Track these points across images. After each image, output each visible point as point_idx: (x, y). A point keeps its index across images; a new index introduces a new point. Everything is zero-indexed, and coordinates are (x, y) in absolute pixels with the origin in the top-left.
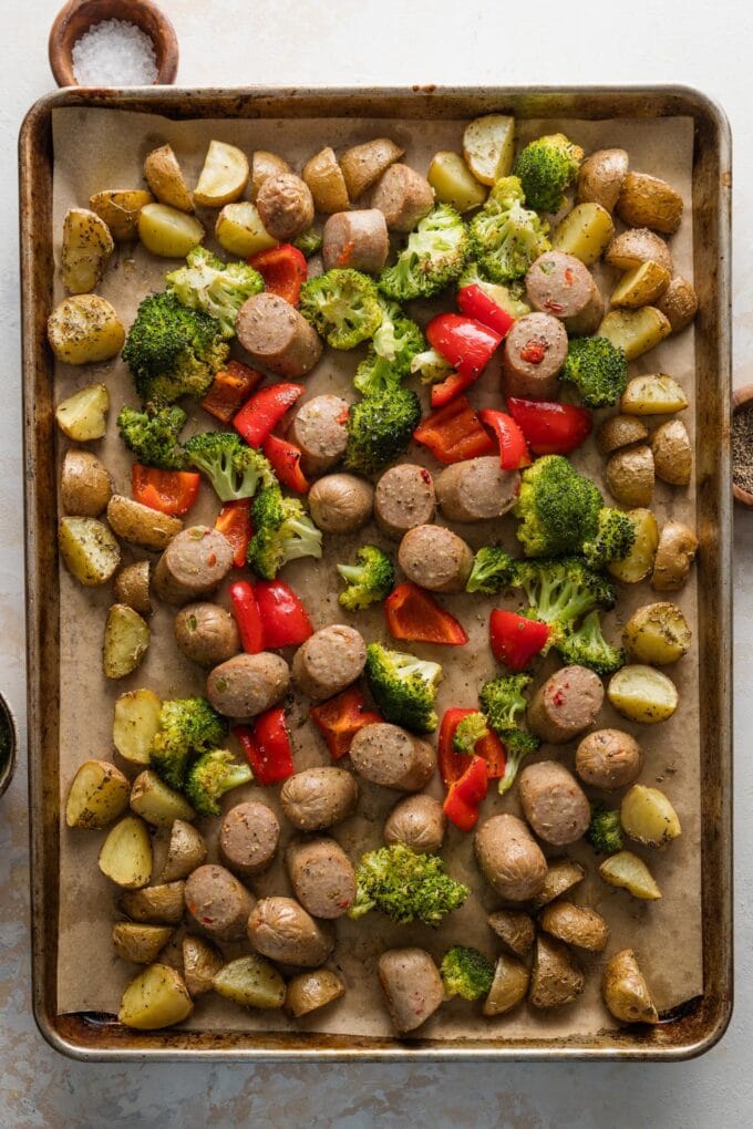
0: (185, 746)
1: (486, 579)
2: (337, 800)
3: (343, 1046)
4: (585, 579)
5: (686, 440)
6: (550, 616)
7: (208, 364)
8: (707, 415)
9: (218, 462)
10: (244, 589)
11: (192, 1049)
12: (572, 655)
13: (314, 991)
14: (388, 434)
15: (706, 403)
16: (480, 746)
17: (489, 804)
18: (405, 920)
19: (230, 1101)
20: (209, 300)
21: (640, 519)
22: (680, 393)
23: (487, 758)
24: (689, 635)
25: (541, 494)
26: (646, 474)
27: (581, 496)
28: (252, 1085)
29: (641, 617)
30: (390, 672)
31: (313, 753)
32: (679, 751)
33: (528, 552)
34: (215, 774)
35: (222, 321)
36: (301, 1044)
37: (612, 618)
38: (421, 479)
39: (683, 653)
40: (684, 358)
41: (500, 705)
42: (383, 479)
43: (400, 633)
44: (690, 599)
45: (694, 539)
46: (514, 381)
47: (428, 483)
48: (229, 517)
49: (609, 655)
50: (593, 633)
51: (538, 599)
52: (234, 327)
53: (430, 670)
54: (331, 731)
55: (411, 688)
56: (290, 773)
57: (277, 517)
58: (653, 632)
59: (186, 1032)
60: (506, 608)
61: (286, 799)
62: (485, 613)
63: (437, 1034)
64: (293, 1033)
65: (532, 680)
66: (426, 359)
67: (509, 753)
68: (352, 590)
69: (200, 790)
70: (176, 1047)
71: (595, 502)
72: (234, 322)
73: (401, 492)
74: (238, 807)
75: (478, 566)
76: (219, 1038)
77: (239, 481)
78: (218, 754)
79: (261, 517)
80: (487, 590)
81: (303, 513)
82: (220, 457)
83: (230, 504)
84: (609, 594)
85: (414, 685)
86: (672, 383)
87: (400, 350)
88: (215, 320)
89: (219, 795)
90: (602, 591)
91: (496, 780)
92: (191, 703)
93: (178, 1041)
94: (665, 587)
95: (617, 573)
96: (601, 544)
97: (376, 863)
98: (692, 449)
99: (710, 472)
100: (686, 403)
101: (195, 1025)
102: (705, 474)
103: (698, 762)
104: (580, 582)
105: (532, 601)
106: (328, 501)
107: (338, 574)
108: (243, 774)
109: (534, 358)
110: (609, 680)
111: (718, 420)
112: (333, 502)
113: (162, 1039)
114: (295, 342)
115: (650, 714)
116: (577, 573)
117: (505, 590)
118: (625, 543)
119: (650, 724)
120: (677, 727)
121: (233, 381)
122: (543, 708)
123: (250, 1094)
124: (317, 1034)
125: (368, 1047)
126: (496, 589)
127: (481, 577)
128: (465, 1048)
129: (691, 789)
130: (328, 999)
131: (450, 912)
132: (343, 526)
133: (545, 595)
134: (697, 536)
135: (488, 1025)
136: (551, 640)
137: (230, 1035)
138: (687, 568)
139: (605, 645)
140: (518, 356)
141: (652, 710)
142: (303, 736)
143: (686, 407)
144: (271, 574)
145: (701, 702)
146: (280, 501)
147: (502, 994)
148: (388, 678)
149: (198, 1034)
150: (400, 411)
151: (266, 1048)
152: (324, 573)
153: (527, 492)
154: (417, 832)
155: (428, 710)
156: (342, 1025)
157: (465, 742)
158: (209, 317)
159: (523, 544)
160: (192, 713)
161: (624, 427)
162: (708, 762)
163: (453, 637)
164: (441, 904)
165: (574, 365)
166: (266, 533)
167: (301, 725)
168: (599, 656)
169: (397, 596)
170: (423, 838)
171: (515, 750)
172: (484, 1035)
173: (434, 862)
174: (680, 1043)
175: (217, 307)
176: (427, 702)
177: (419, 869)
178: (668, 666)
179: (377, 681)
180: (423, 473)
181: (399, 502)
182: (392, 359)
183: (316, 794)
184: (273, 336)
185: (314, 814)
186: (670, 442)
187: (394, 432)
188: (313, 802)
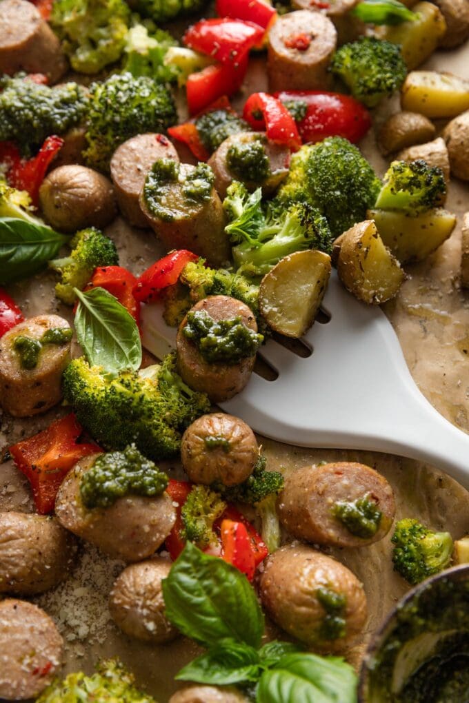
14: (134, 116)
26: (437, 157)
46: (280, 75)
66: (181, 53)
81: (32, 208)
86: (455, 80)
87: (151, 47)
109: (299, 44)
112: (64, 183)
114: (36, 39)
140: (282, 45)
161: (407, 118)
165: (345, 54)
182: (145, 53)
183: (10, 532)
184: (14, 32)
185: (7, 562)
186: (463, 128)
187: (141, 116)
188: (5, 544)
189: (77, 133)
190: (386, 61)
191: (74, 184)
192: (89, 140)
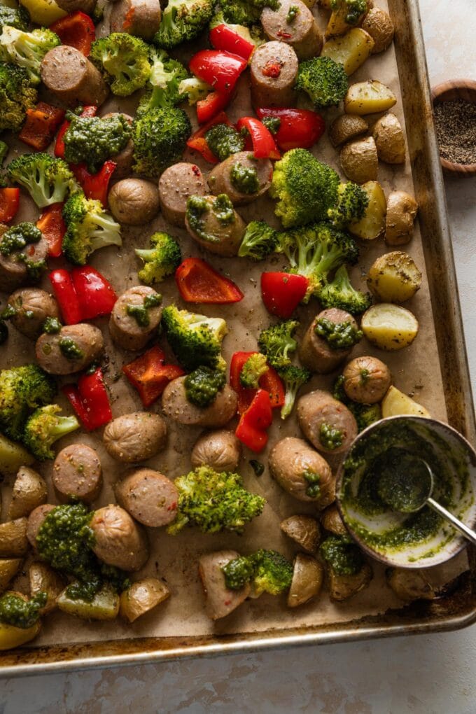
0: (18, 403)
1: (254, 247)
2: (149, 435)
3: (170, 647)
4: (332, 237)
5: (399, 125)
6: (308, 272)
7: (20, 104)
8: (413, 106)
9: (34, 176)
10: (62, 275)
11: (40, 662)
12: (329, 300)
13: (143, 596)
14: (164, 141)
15: (410, 98)
16: (262, 380)
17: (276, 430)
18: (213, 529)
19: (84, 704)
20: (16, 52)
21: (370, 188)
22: (390, 93)
23: (270, 391)
24: (420, 275)
25: (290, 175)
26: (370, 154)
27: (322, 173)
28: (100, 689)
29: (380, 263)
30: (183, 325)
31: (129, 402)
32: (424, 370)
33: (285, 223)
34: (45, 423)
35: (28, 70)
36: (134, 649)
37: (357, 272)
38: (193, 173)
39: (417, 289)
40: (389, 69)
41: (275, 346)
42: (163, 176)
43: (190, 296)
44: (417, 250)
45: (414, 201)
46: (260, 94)
47: (198, 175)
48: (46, 220)
49: (358, 298)
50: (344, 283)
51: (297, 262)
52: (39, 76)
53: (216, 324)
54: (140, 382)
55: (200, 336)
56: (109, 418)
57: (80, 211)
58: (391, 274)
59: (37, 649)
60: (273, 270)
61: (107, 438)
62: (256, 277)
63: (250, 628)
64: (128, 640)
65: (298, 323)
66: (190, 83)
67: (287, 385)
68: (147, 266)
69: (33, 438)
70: (26, 662)
71: (333, 179)
72: (39, 71)
73: (178, 184)
74: (66, 449)
75: (248, 236)
76: (65, 650)
77: (51, 190)
78: (48, 408)
79: (69, 215)
80: (255, 256)
81: (104, 211)
82: (35, 172)
83: (46, 210)
84: (352, 246)
85: (202, 332)
86: (381, 87)
87: (169, 80)
88: (23, 68)
89: (51, 441)
90: (347, 244)
91: (279, 407)
92: (22, 369)
93: (28, 657)
94: (397, 240)
95: (357, 232)
96: (341, 206)
97: (186, 485)
98: (404, 132)
99: (420, 148)
100: (394, 99)
101: (45, 641)
102: (416, 151)
103: (440, 377)
104: (329, 240)
105: (294, 264)
106: (121, 198)
107: (137, 257)
108: (70, 423)
109: (273, 73)
110: (362, 317)
111: (421, 108)
112: (125, 197)
113: (16, 656)
114: (86, 79)
115: (397, 341)
116: (325, 234)
117: (271, 257)
118: (360, 206)
119: (398, 350)
120: (419, 352)
121: (40, 114)
122: (311, 343)
123: (99, 697)
124: (148, 638)
125: (191, 645)
126: (263, 256)
127: (250, 244)
128: (274, 637)
129: (437, 400)
130: (155, 603)
131: (251, 519)
132: (136, 216)
133: (303, 256)
134: (416, 199)
135: (293, 616)
136: (310, 288)
137: (74, 647)
138: (411, 224)
139: (354, 291)
140: (261, 73)
141: (399, 338)
142: (118, 388)
143: (395, 103)
144: (82, 259)
145: (437, 329)
146: (84, 201)
147: (302, 587)
148: (181, 330)
149: (47, 649)
150: (173, 122)
151: (104, 655)
152: (126, 257)
153: (279, 177)
154: (217, 455)
155: (215, 353)
156: (170, 628)
157: (250, 378)
158: (18, 67)
159: (280, 219)
160: (23, 376)
161: (349, 122)
162: (448, 375)
163: (231, 296)
164: (242, 513)
165: (305, 76)
166: (74, 227)
167: (116, 380)
168: (351, 298)
169: (184, 267)
170: (222, 459)
171: (291, 382)
172: (291, 625)
173: (233, 477)
174: (457, 614)
175: (24, 59)
176: (214, 346)
177: (221, 485)
178: (406, 301)
179: (173, 334)
180: (193, 169)
181: (177, 192)
182: (164, 87)
183: (131, 431)
184: (69, 75)
185: (131, 448)
186: (386, 129)
187: (169, 140)
188: (129, 438)
189: (127, 153)
190: (333, 84)
191: (132, 197)
192: (136, 158)
